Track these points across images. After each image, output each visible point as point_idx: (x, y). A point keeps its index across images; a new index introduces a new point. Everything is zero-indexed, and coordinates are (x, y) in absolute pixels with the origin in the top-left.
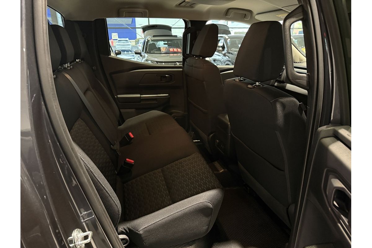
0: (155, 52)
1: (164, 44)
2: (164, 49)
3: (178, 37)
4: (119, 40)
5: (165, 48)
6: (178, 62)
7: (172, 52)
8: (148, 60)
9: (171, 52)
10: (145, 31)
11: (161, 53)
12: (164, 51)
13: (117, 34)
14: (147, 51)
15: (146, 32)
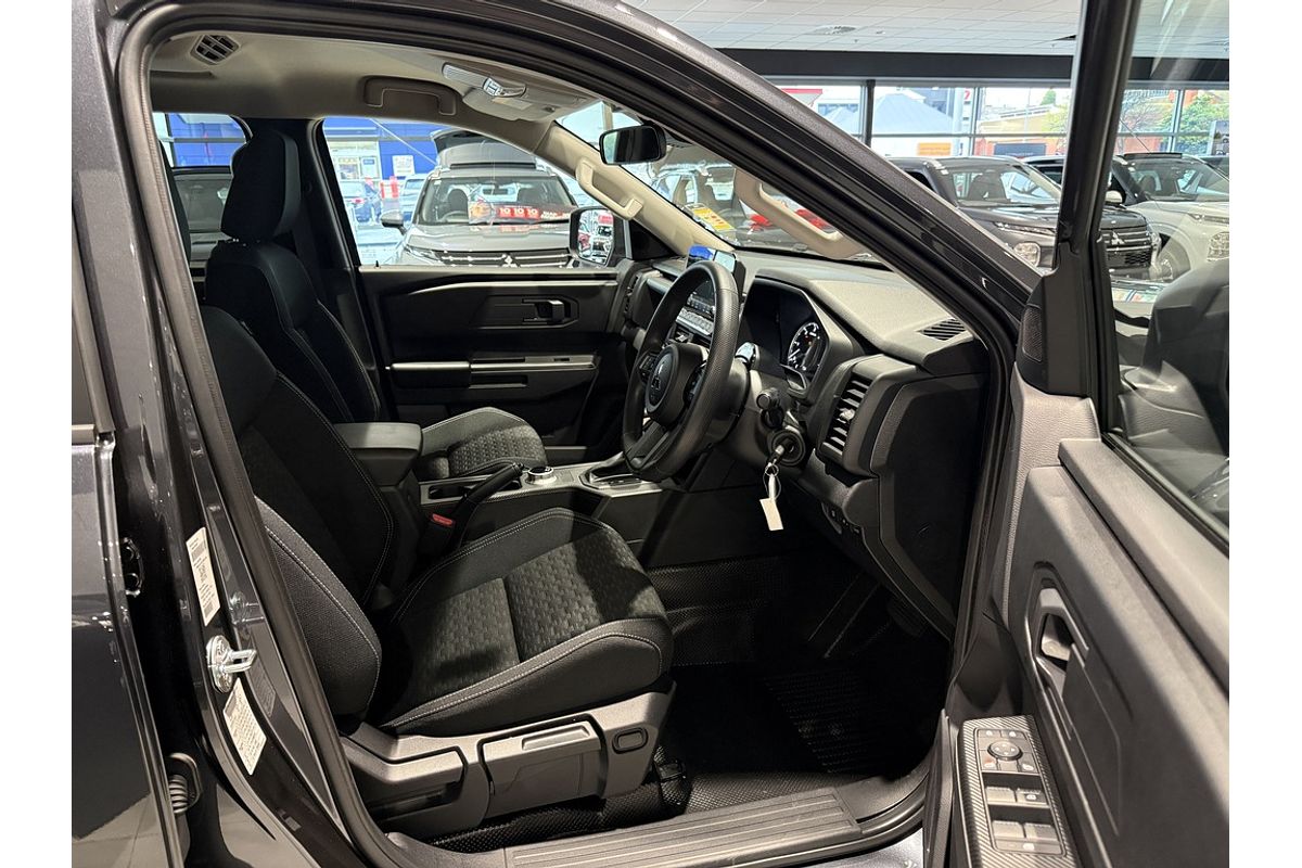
0: (450, 220)
1: (487, 192)
2: (481, 210)
3: (538, 168)
4: (409, 181)
5: (486, 206)
6: (508, 252)
7: (506, 218)
8: (412, 248)
9: (504, 221)
10: (445, 147)
11: (468, 224)
12: (479, 215)
13: (411, 157)
14: (421, 217)
15: (445, 151)
